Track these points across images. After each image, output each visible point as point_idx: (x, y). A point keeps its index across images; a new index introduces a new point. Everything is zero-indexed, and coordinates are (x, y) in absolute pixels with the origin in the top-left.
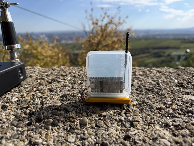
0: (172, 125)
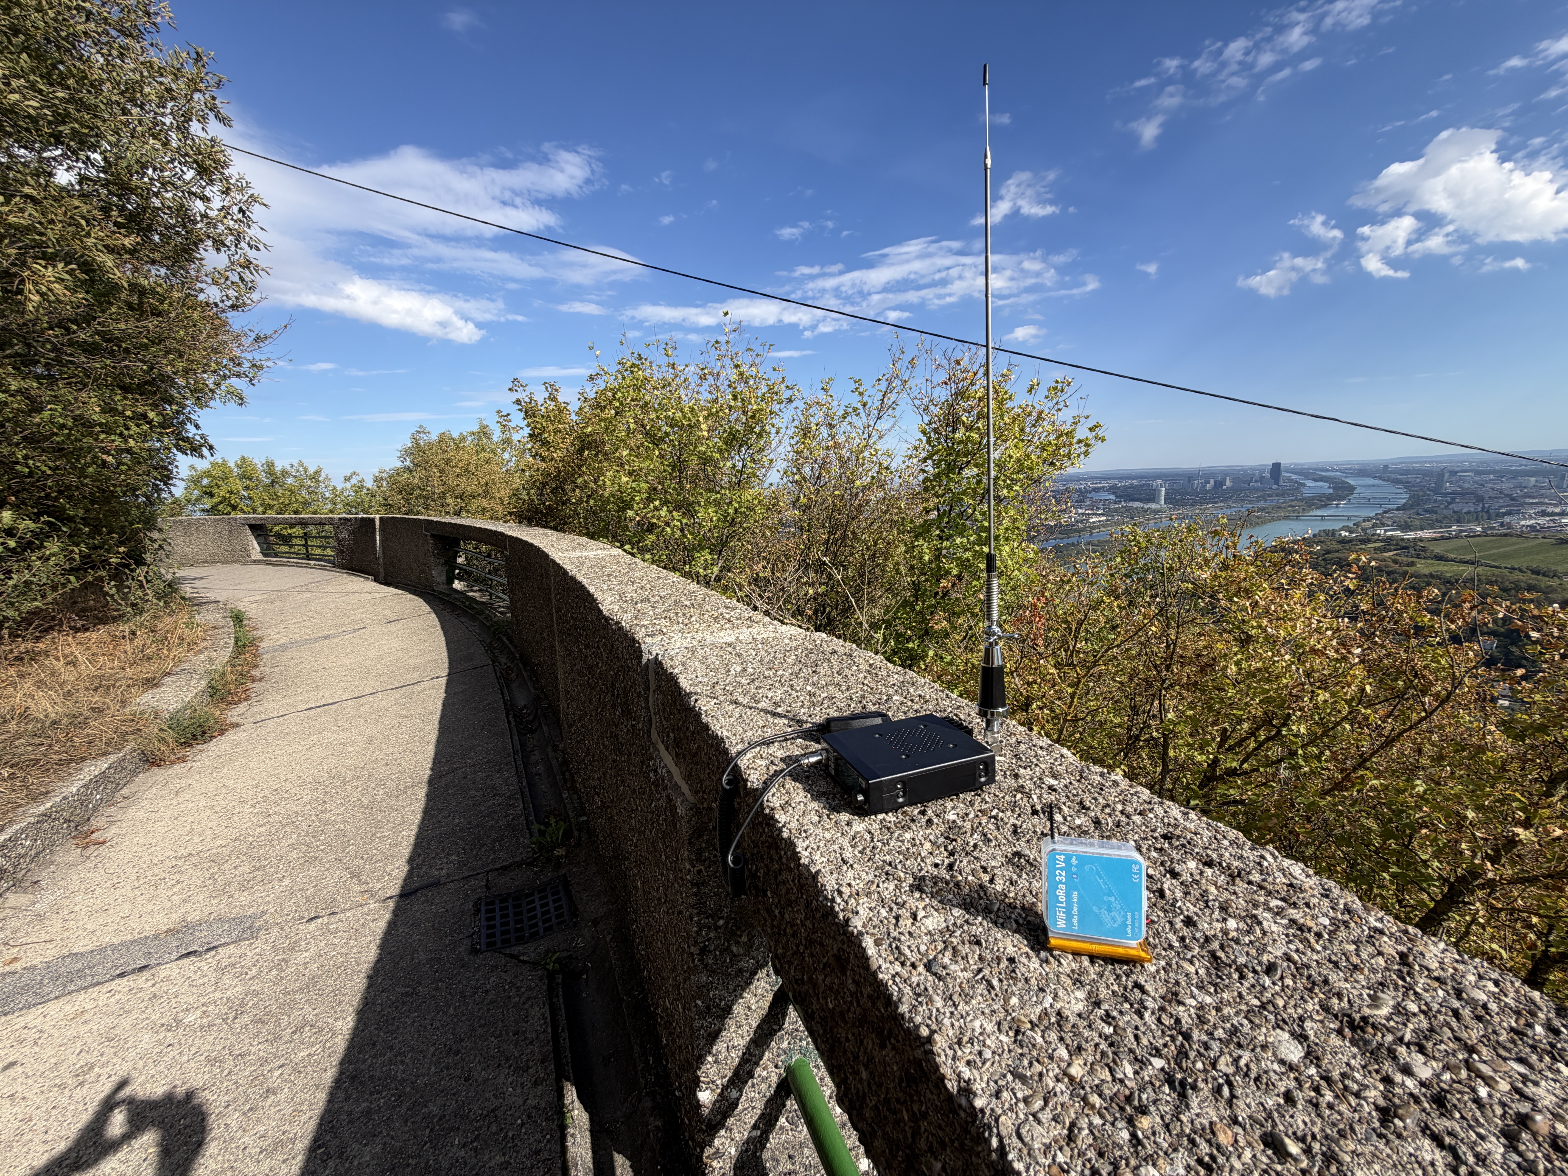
0: (1106, 1011)
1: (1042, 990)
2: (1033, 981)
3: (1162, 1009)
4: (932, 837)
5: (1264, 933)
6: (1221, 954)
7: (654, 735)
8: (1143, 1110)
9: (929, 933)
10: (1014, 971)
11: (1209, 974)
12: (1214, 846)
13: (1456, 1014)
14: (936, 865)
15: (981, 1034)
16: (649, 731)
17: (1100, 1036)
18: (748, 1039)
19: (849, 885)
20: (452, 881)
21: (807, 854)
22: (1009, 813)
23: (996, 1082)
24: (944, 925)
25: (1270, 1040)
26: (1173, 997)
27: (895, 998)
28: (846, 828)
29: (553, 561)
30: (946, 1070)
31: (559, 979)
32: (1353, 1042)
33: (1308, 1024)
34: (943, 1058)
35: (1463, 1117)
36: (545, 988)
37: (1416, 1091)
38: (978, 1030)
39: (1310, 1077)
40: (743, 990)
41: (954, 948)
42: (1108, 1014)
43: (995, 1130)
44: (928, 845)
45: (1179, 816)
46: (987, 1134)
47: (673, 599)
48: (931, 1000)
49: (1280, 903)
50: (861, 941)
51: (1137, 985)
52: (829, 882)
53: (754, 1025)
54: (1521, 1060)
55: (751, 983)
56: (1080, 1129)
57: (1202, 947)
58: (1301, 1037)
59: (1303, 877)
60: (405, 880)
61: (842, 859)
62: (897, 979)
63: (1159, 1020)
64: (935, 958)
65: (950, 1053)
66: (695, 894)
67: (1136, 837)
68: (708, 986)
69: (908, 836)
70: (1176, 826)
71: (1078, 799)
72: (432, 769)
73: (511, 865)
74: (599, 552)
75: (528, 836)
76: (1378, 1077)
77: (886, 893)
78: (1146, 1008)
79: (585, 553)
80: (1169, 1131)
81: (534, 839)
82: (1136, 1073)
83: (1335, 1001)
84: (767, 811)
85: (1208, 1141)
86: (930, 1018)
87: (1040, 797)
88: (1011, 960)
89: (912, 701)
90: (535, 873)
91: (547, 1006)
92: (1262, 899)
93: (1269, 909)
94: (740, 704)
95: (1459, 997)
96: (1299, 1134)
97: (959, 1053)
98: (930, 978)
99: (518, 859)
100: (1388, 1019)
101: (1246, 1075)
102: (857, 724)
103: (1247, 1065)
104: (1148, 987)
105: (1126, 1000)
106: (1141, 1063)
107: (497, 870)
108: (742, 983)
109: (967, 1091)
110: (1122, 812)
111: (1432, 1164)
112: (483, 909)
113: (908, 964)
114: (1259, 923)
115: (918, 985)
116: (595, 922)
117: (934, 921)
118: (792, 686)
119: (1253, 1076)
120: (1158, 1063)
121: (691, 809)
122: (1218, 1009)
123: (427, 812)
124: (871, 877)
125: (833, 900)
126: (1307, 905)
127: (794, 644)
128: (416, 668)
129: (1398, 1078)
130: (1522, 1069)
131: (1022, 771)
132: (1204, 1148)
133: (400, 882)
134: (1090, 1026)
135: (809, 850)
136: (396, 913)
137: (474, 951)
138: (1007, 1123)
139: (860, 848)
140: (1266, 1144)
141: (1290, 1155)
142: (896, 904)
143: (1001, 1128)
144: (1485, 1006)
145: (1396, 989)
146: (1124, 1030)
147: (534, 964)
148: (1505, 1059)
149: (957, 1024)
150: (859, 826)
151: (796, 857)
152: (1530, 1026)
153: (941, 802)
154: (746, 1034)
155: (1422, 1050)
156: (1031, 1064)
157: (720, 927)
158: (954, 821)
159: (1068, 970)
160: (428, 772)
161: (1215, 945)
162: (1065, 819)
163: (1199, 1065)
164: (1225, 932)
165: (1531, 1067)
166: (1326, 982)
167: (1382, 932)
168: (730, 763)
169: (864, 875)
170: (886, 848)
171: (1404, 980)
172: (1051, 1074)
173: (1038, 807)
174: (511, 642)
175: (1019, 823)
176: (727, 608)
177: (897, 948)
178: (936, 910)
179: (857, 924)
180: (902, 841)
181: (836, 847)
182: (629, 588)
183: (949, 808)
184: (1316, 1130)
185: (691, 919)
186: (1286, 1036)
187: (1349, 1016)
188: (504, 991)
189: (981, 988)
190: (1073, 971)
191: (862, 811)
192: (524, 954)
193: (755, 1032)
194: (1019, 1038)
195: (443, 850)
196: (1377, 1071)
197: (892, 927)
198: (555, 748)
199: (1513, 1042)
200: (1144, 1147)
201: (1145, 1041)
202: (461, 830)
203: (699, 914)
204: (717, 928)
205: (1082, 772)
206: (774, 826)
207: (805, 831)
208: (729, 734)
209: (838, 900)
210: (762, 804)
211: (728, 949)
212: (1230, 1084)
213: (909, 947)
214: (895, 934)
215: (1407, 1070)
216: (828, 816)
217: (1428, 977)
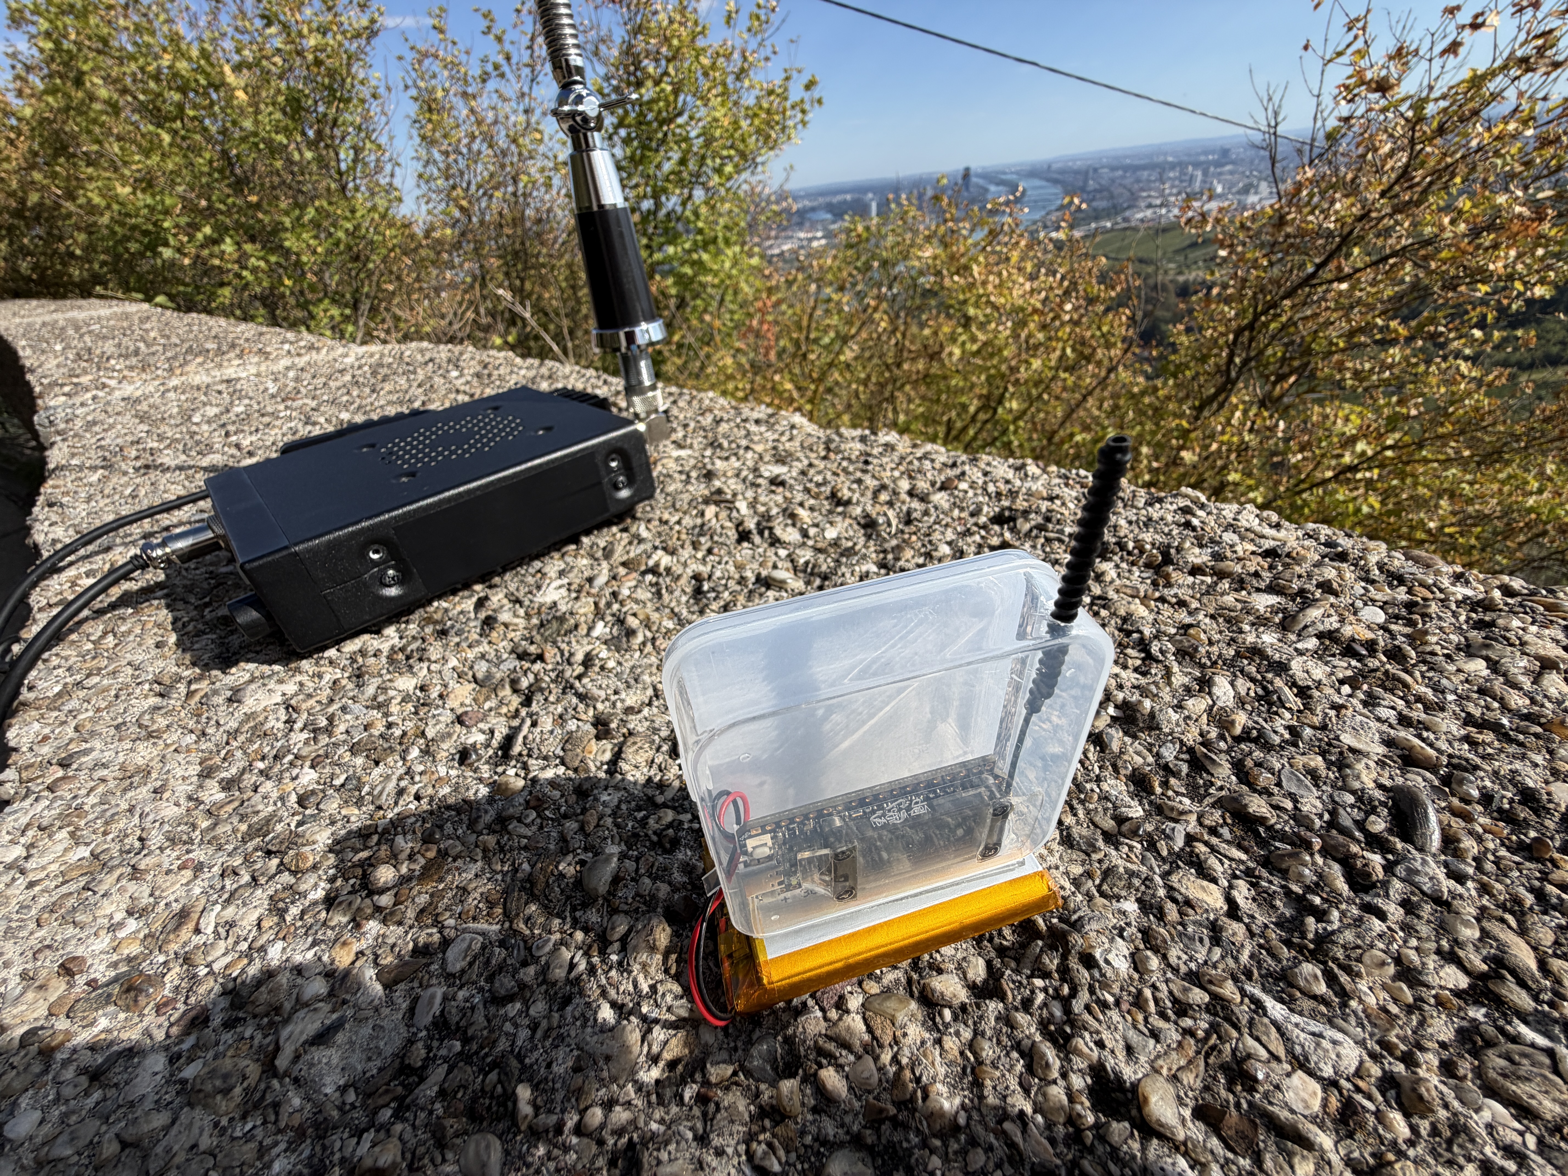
4: (481, 666)
70: (1013, 494)
71: (827, 490)
87: (753, 505)
110: (911, 493)
114: (1274, 667)
131: (719, 464)
150: (269, 693)
158: (553, 606)
173: (751, 524)
175: (705, 570)
183: (551, 575)
205: (829, 443)
216: (189, 687)
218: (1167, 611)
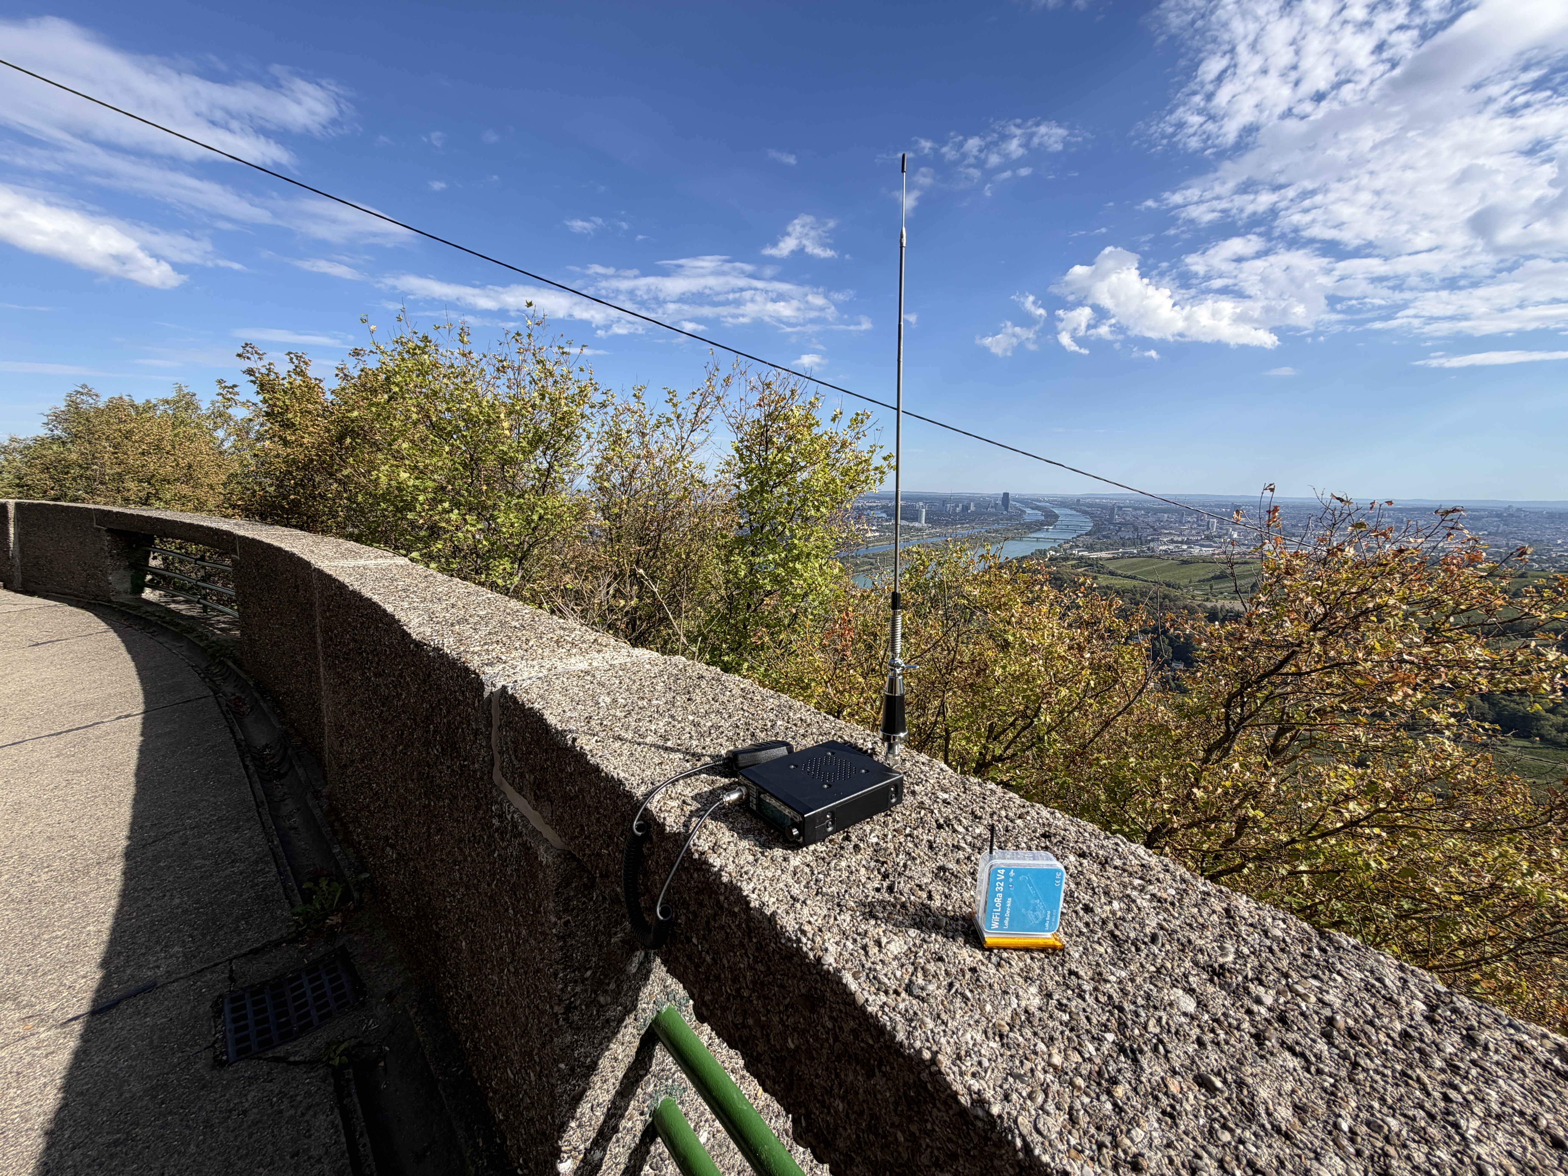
0: (1058, 1000)
1: (1005, 992)
2: (996, 986)
3: (1096, 989)
4: (864, 862)
5: (1139, 909)
6: (1117, 933)
7: (497, 776)
8: (1114, 1081)
9: (896, 958)
10: (978, 980)
11: (1115, 952)
12: (1081, 839)
13: (1271, 950)
14: (878, 890)
15: (974, 1045)
16: (490, 772)
17: (1061, 1024)
18: (613, 1092)
19: (809, 922)
20: (177, 980)
21: (754, 896)
22: (920, 830)
23: (1001, 1087)
24: (906, 947)
25: (1172, 998)
26: (1099, 978)
27: (889, 1028)
28: (784, 864)
29: (320, 572)
30: (957, 1087)
31: (349, 1073)
32: (1222, 987)
33: (1191, 979)
34: (952, 1075)
35: (1299, 1029)
36: (331, 1089)
37: (1267, 1016)
38: (971, 1043)
39: (1206, 1022)
40: (610, 1041)
41: (923, 968)
42: (1060, 1004)
43: (1016, 1131)
44: (863, 871)
45: (1048, 816)
46: (1010, 1137)
47: (496, 619)
48: (923, 1023)
49: (1140, 882)
50: (841, 978)
51: (1071, 973)
52: (788, 923)
53: (620, 1075)
54: (1315, 977)
55: (618, 1031)
56: (1077, 1111)
57: (1102, 929)
58: (1190, 991)
59: (1146, 857)
60: (98, 990)
61: (792, 897)
62: (886, 1009)
63: (1097, 999)
64: (911, 981)
65: (956, 1069)
66: (561, 949)
67: (1025, 840)
68: (572, 1046)
69: (843, 864)
70: (1049, 825)
71: (969, 809)
72: (129, 838)
73: (265, 946)
74: (380, 561)
75: (287, 906)
76: (1243, 1011)
77: (845, 924)
78: (1085, 991)
79: (361, 562)
80: (1137, 1093)
81: (298, 910)
82: (1097, 1050)
83: (1200, 956)
84: (696, 856)
85: (1166, 1094)
86: (928, 1040)
87: (940, 812)
88: (973, 970)
89: (795, 725)
90: (301, 951)
91: (336, 1111)
92: (1127, 880)
93: (1134, 888)
94: (626, 740)
95: (1267, 937)
96: (1215, 1070)
97: (964, 1068)
98: (914, 1002)
99: (275, 937)
100: (1235, 963)
101: (1169, 1031)
102: (765, 755)
103: (1167, 1023)
104: (1082, 973)
105: (1068, 987)
106: (1098, 1040)
107: (244, 955)
108: (609, 1034)
109: (980, 1101)
110: (1006, 817)
111: (1295, 1070)
112: (227, 1008)
113: (891, 992)
114: (1134, 901)
115: (906, 1011)
116: (390, 997)
117: (896, 946)
118: (672, 717)
119: (1173, 1031)
120: (1110, 1037)
121: (559, 856)
122: (1132, 980)
123: (127, 896)
124: (825, 912)
125: (799, 941)
126: (1158, 880)
127: (656, 669)
128: (88, 706)
129: (1255, 1008)
130: (1316, 983)
131: (917, 788)
132: (1165, 1101)
133: (89, 995)
134: (1051, 1017)
135: (756, 892)
136: (86, 1038)
137: (219, 1064)
138: (1025, 1123)
139: (804, 883)
140: (1200, 1085)
141: (1217, 1089)
142: (859, 934)
143: (1021, 1128)
144: (1284, 941)
145: (1231, 938)
146: (1078, 1014)
147: (311, 1064)
148: (1306, 978)
149: (952, 1041)
150: (796, 860)
151: (745, 902)
152: (1310, 949)
153: (858, 826)
154: (611, 1088)
155: (1261, 983)
156: (1022, 1062)
157: (587, 979)
158: (877, 844)
159: (1018, 970)
160: (125, 843)
161: (1111, 926)
162: (967, 830)
163: (1137, 1032)
164: (1113, 913)
165: (1322, 980)
166: (1189, 941)
167: (1208, 894)
168: (640, 808)
169: (817, 909)
170: (828, 880)
171: (1233, 930)
172: (1039, 1068)
173: (941, 821)
174: (240, 666)
175: (932, 838)
176: (564, 629)
177: (875, 978)
178: (895, 934)
179: (830, 960)
180: (840, 870)
181: (781, 885)
182: (438, 607)
183: (868, 831)
184: (1224, 1064)
185: (556, 975)
186: (1181, 992)
187: (1211, 966)
188: (272, 1106)
189: (958, 1001)
190: (1021, 970)
191: (794, 845)
192: (295, 1054)
193: (621, 1083)
194: (1005, 1041)
195: (157, 943)
196: (1242, 1006)
197: (863, 958)
198: (317, 795)
199: (1306, 964)
200: (1126, 1113)
201: (1095, 1021)
202: (185, 912)
203: (565, 969)
204: (584, 980)
205: (964, 784)
206: (708, 871)
207: (746, 873)
208: (627, 776)
209: (804, 940)
210: (689, 849)
211: (594, 1002)
212: (1161, 1041)
213: (886, 975)
214: (868, 965)
215: (1258, 1001)
216: (762, 854)
217: (1246, 924)
218: (1103, 880)
